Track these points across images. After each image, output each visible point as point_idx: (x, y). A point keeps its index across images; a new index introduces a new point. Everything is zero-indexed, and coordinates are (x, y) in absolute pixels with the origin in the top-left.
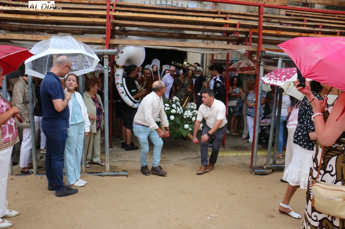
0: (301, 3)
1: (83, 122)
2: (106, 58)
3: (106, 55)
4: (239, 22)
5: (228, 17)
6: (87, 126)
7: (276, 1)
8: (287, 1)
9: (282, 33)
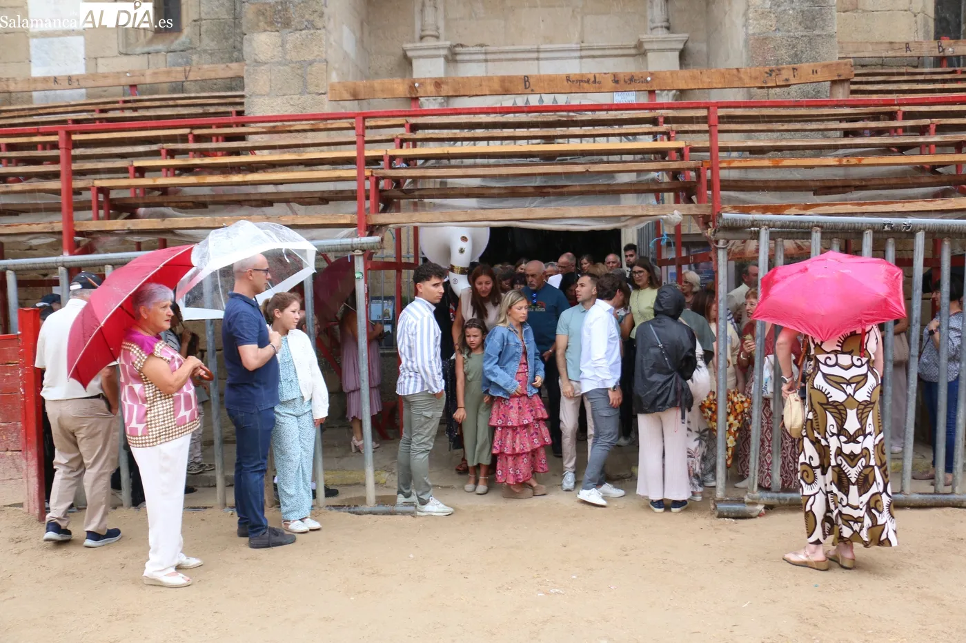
2: (358, 255)
3: (358, 249)
4: (687, 144)
5: (672, 131)
7: (819, 70)
8: (849, 66)
9: (786, 162)
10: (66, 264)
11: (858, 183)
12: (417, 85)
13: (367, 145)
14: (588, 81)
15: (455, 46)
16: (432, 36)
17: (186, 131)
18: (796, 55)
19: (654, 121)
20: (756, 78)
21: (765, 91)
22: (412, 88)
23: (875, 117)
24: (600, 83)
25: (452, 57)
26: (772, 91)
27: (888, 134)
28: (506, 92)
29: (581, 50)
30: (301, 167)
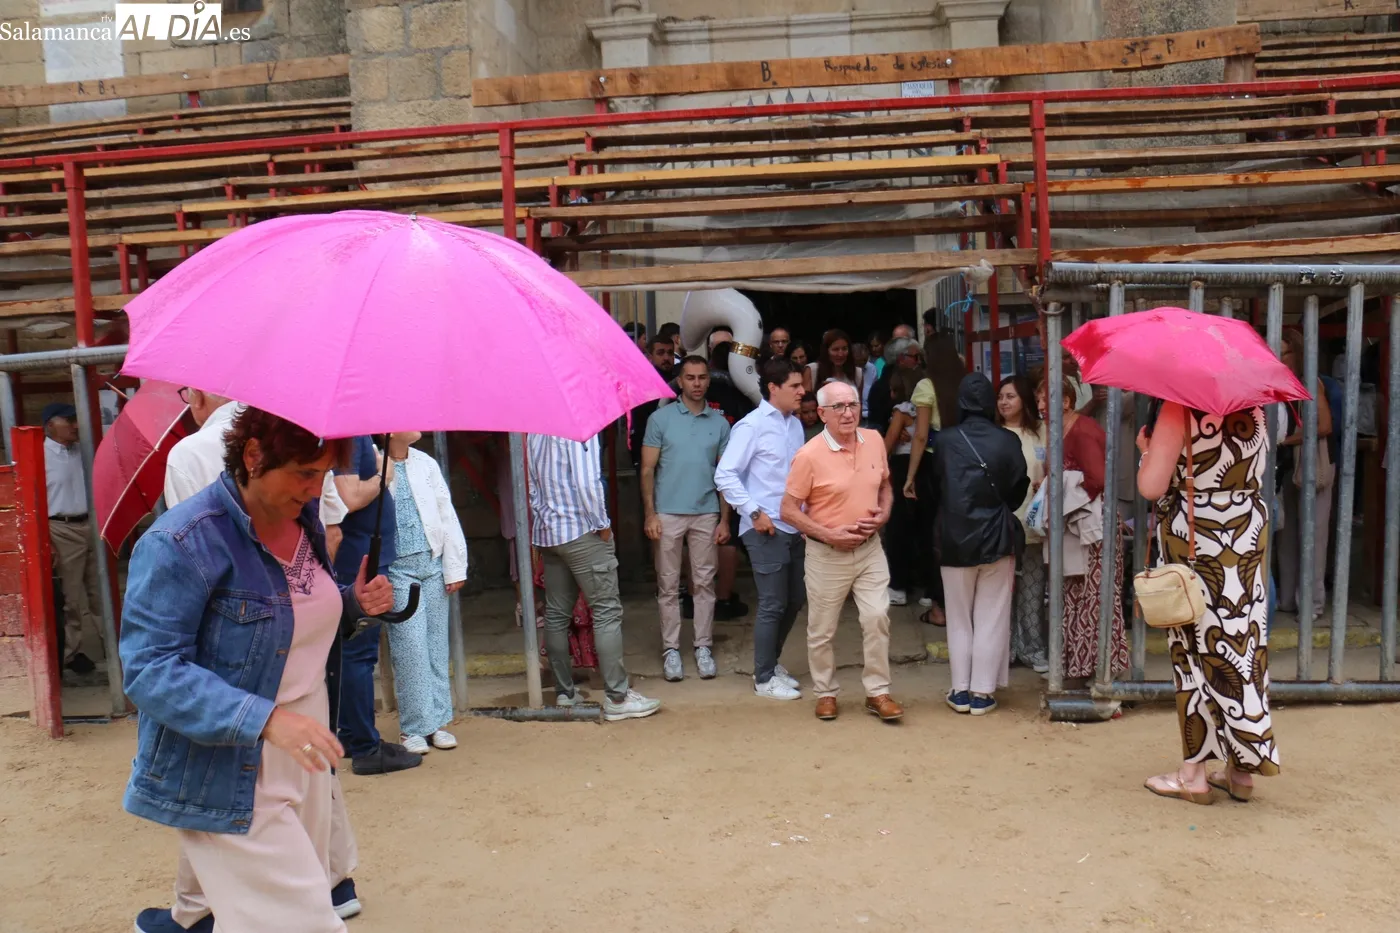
4: (1004, 158)
5: (983, 138)
7: (1208, 41)
8: (1254, 35)
9: (1152, 183)
10: (81, 360)
11: (1263, 212)
12: (602, 79)
13: (517, 173)
14: (858, 68)
15: (664, 21)
16: (630, 6)
17: (264, 157)
18: (1173, 20)
19: (957, 125)
20: (1111, 56)
21: (1125, 75)
22: (596, 85)
23: (1295, 110)
24: (875, 69)
25: (660, 37)
26: (1136, 75)
27: (1313, 136)
28: (736, 87)
29: (851, 21)
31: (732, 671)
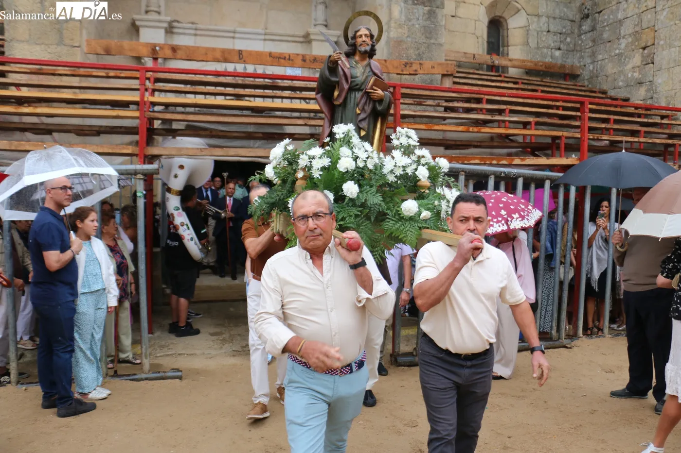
0: (485, 66)
1: (105, 289)
2: (140, 179)
3: (139, 173)
6: (112, 295)
7: (436, 67)
8: (453, 66)
9: (436, 127)
11: (476, 144)
12: (157, 48)
14: (285, 58)
15: (173, 22)
16: (156, 12)
18: (419, 54)
20: (397, 68)
21: (399, 76)
22: (154, 51)
24: (293, 60)
25: (170, 30)
26: (404, 77)
27: (476, 112)
28: (226, 61)
29: (265, 34)
30: (64, 105)
31: (231, 350)
